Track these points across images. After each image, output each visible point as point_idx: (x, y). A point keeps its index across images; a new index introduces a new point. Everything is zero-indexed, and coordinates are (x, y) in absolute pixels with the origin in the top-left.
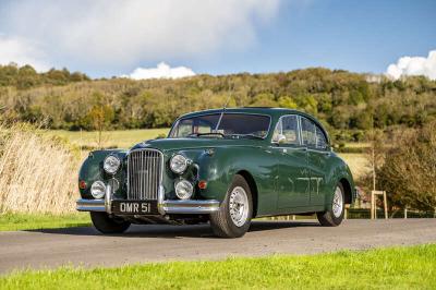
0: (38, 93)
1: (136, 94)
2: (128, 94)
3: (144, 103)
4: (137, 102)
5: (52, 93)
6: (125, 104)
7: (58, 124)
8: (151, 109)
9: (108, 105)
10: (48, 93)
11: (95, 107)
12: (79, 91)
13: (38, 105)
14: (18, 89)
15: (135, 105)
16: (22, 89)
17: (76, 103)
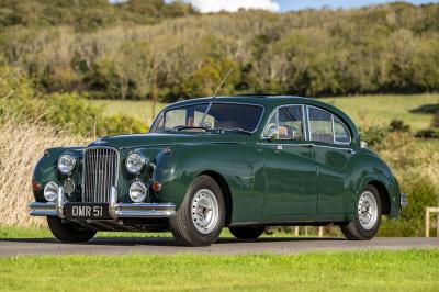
0: (110, 38)
1: (278, 39)
2: (265, 38)
3: (293, 53)
4: (278, 52)
5: (134, 38)
6: (259, 56)
7: (144, 90)
8: (303, 64)
9: (230, 57)
10: (126, 37)
11: (208, 62)
12: (179, 34)
13: (111, 58)
14: (76, 31)
15: (277, 57)
16: (83, 31)
17: (175, 55)
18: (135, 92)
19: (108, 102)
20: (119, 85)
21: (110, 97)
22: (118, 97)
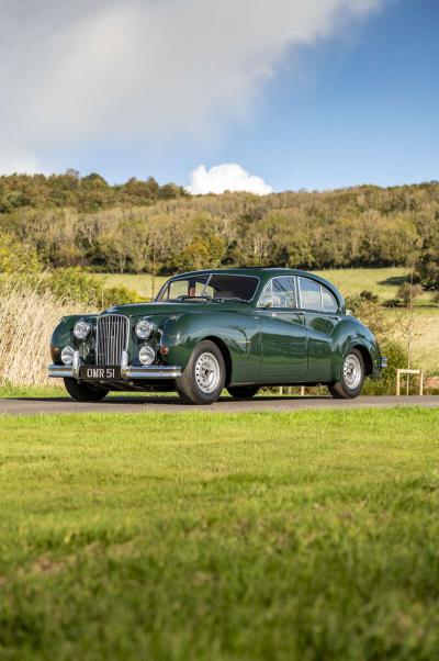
0: (109, 218)
1: (259, 218)
2: (248, 218)
3: (273, 231)
4: (260, 231)
5: (131, 218)
6: (242, 234)
7: (141, 265)
8: (282, 240)
9: (217, 235)
10: (124, 216)
11: (196, 239)
12: (171, 213)
13: (110, 236)
14: (79, 212)
15: (259, 235)
16: (85, 211)
17: (168, 232)
18: (132, 266)
19: (108, 275)
20: (117, 261)
21: (110, 272)
22: (117, 271)
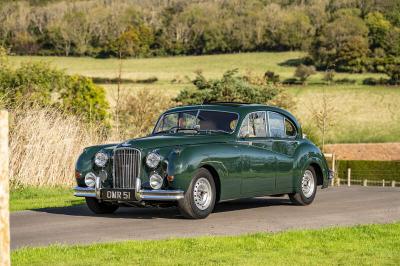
0: (57, 10)
1: (181, 11)
2: (171, 10)
3: (192, 21)
4: (182, 21)
5: (74, 10)
6: (167, 23)
7: (83, 49)
8: (199, 29)
9: (146, 24)
10: (68, 9)
11: (129, 27)
12: (108, 7)
13: (58, 25)
14: (31, 5)
15: (180, 24)
16: (37, 5)
17: (105, 23)
18: (76, 51)
19: (56, 57)
20: (64, 45)
21: (57, 55)
22: (63, 54)
